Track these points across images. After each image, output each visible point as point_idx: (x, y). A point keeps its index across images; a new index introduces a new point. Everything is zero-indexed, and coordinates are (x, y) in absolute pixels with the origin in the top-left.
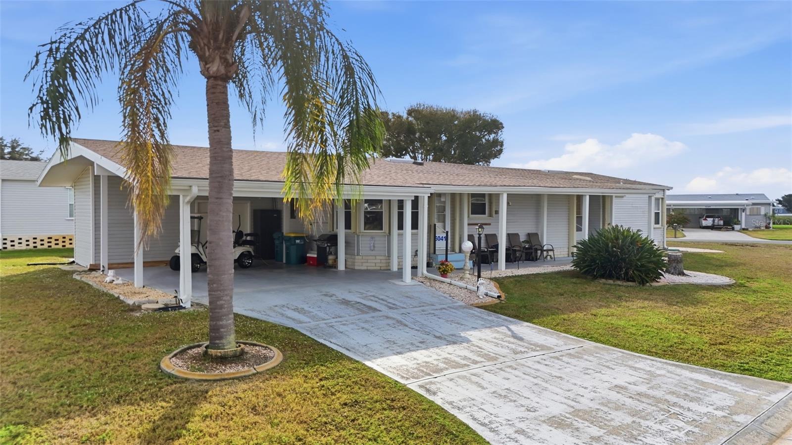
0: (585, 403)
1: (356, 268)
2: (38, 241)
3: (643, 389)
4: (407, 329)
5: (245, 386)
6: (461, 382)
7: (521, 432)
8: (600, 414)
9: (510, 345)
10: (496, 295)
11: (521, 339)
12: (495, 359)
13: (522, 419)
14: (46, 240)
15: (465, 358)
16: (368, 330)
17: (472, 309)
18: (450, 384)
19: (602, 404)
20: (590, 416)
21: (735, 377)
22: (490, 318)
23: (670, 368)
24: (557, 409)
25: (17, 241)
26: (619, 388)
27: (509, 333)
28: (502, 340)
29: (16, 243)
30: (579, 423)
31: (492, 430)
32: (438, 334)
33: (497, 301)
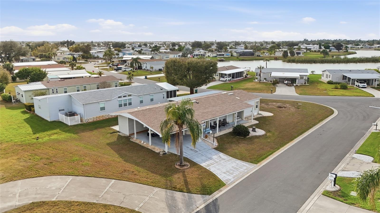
0: (228, 170)
1: (187, 134)
2: (94, 118)
3: (236, 167)
4: (204, 156)
5: (188, 170)
6: (213, 167)
7: (220, 174)
8: (230, 171)
9: (219, 159)
10: (217, 145)
11: (221, 158)
12: (217, 162)
13: (220, 173)
14: (96, 118)
15: (213, 163)
16: (198, 157)
17: (213, 150)
18: (212, 168)
19: (230, 170)
20: (228, 172)
21: (249, 164)
22: (216, 152)
23: (241, 162)
24: (225, 171)
25: (90, 119)
26: (233, 167)
27: (219, 156)
28: (218, 158)
29: (89, 120)
30: (227, 173)
31: (218, 174)
32: (209, 157)
33: (217, 146)
